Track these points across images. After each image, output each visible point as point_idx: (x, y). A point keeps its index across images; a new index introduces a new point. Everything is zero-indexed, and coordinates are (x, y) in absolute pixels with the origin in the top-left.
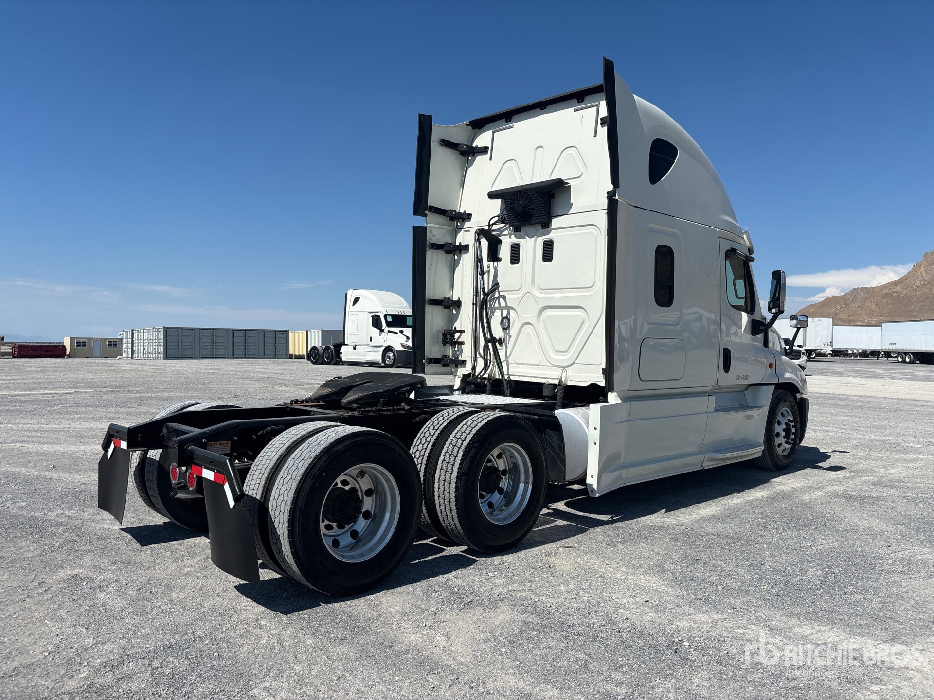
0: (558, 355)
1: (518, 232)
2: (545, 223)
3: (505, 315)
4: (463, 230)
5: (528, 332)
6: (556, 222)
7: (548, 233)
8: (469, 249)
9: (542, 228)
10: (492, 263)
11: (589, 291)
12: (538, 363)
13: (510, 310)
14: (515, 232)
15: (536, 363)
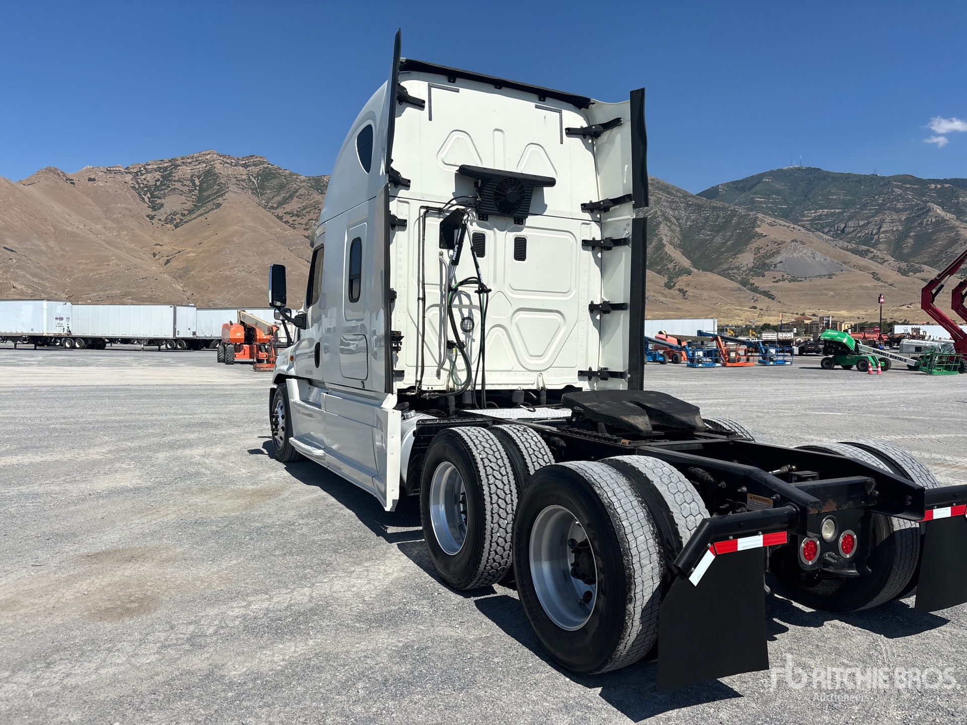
0: (532, 359)
1: (484, 220)
2: (519, 219)
3: (466, 315)
4: (396, 198)
5: (498, 335)
6: (530, 220)
7: (521, 230)
8: (406, 226)
9: (515, 223)
10: (446, 250)
11: (564, 296)
12: (510, 369)
13: (473, 310)
14: (479, 219)
15: (508, 369)
